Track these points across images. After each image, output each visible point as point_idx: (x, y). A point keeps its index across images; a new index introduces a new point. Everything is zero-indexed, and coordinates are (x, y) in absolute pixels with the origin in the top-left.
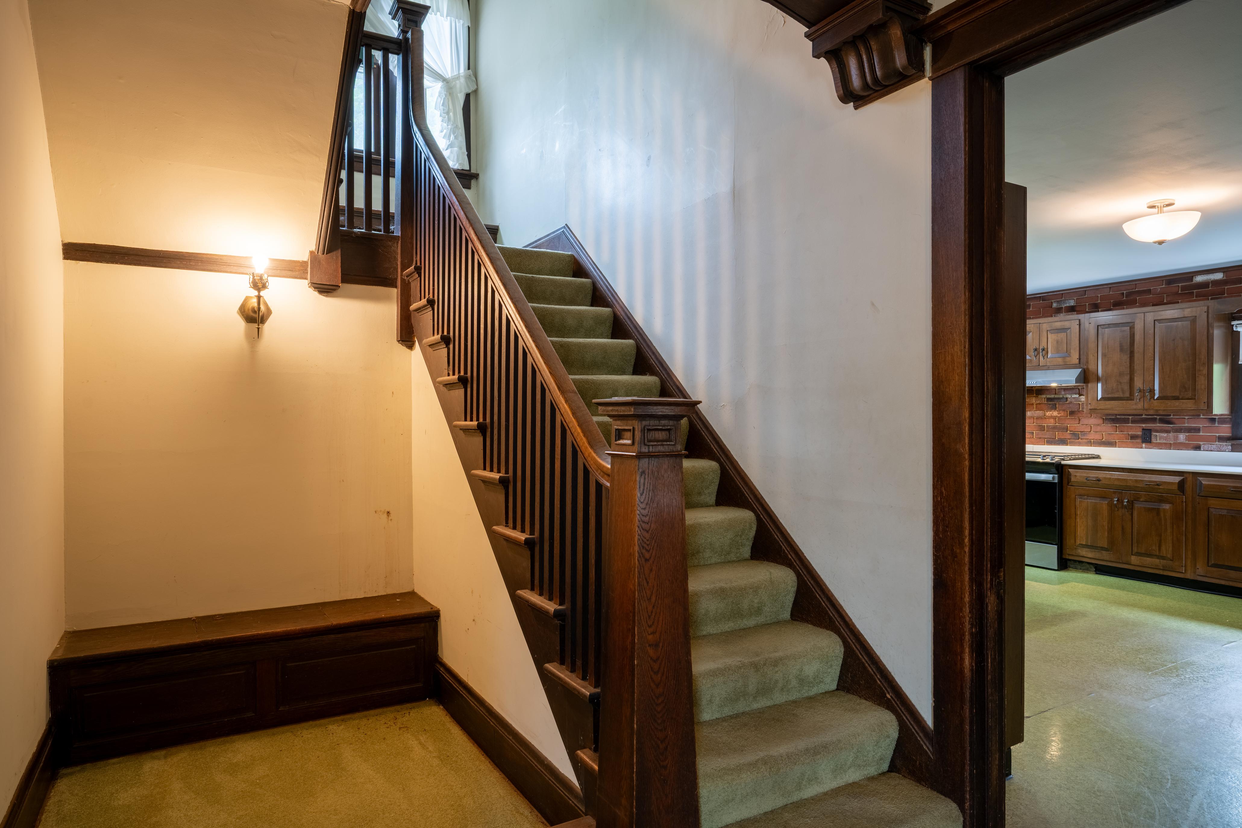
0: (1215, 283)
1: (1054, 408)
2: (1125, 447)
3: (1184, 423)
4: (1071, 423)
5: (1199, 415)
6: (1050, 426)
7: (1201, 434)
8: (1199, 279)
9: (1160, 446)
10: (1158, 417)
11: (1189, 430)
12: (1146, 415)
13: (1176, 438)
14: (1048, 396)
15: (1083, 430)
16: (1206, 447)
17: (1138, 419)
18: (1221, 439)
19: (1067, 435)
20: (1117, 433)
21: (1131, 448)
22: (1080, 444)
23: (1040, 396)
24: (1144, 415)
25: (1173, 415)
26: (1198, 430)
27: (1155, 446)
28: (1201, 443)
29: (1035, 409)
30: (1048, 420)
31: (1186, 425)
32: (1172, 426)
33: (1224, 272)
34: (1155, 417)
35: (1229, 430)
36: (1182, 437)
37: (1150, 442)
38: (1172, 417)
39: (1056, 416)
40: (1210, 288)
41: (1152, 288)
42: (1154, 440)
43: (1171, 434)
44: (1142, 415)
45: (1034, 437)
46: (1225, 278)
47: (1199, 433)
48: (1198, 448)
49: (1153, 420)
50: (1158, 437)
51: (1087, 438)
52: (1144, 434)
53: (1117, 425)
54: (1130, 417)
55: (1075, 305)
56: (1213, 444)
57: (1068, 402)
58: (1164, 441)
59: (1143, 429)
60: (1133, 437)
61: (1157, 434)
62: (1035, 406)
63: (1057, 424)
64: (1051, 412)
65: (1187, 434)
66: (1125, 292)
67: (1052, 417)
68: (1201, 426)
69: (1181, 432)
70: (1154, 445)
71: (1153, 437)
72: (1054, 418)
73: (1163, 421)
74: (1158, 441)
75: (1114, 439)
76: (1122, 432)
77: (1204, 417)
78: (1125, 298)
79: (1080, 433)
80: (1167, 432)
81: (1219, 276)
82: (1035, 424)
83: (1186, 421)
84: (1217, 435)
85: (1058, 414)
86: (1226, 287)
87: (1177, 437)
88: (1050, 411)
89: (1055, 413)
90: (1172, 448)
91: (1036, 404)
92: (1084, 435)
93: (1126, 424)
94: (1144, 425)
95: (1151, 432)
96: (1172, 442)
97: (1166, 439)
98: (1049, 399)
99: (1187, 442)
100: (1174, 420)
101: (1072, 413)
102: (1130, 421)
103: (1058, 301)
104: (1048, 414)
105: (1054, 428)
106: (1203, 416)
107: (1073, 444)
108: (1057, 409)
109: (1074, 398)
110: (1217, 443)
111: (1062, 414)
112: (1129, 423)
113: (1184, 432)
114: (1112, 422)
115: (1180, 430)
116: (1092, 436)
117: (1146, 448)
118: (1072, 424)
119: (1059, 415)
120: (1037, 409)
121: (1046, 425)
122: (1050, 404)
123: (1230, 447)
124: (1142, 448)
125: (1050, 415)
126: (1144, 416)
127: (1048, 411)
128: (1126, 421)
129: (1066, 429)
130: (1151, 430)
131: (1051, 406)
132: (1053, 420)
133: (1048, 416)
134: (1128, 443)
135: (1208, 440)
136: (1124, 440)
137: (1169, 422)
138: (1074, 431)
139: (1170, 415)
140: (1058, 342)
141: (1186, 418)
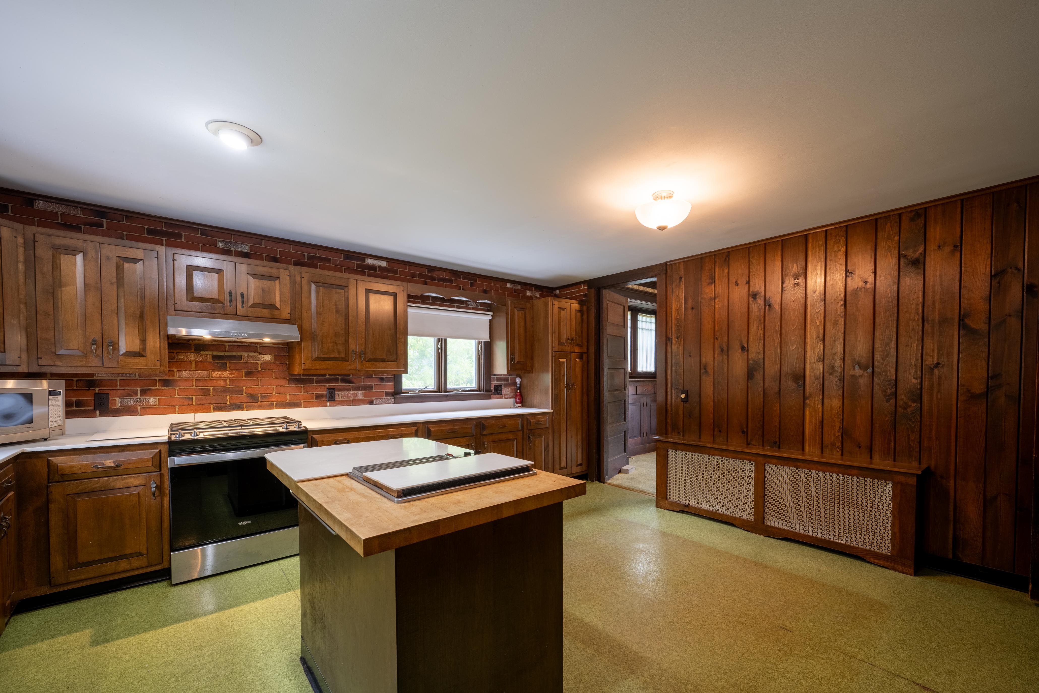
0: (381, 268)
1: (223, 367)
2: (311, 407)
3: (361, 382)
4: (248, 385)
5: (372, 376)
6: (219, 389)
7: (373, 391)
8: (370, 261)
9: (343, 403)
10: (340, 377)
11: (365, 388)
12: (329, 375)
13: (355, 395)
14: (216, 353)
15: (263, 392)
16: (377, 401)
17: (322, 379)
18: (387, 394)
19: (244, 398)
20: (302, 393)
21: (317, 407)
22: (260, 408)
23: (202, 352)
24: (327, 375)
25: (353, 375)
26: (371, 388)
27: (338, 404)
28: (374, 398)
29: (193, 368)
30: (215, 381)
31: (363, 384)
32: (351, 385)
33: (387, 262)
34: (338, 377)
35: (393, 387)
36: (360, 394)
37: (334, 400)
38: (351, 377)
39: (228, 377)
40: (377, 272)
41: (332, 258)
42: (337, 399)
43: (351, 392)
44: (325, 375)
45: (194, 403)
46: (387, 267)
47: (372, 390)
48: (371, 402)
49: (336, 380)
50: (340, 395)
51: (269, 400)
52: (329, 393)
53: (302, 386)
54: (315, 378)
55: (248, 253)
56: (383, 399)
57: (242, 361)
58: (346, 399)
59: (328, 389)
60: (318, 397)
61: (340, 392)
62: (194, 365)
63: (228, 386)
64: (220, 373)
65: (363, 391)
66: (306, 255)
67: (220, 378)
68: (373, 384)
69: (360, 390)
70: (337, 403)
71: (336, 395)
72: (225, 379)
73: (344, 381)
74: (340, 399)
75: (299, 400)
76: (307, 392)
77: (375, 377)
78: (306, 262)
79: (259, 395)
80: (348, 390)
81: (383, 264)
82: (194, 387)
83: (363, 380)
84: (385, 391)
86: (388, 274)
87: (356, 394)
88: (219, 371)
89: (226, 374)
90: (352, 405)
91: (196, 362)
92: (265, 397)
93: (310, 384)
94: (327, 385)
95: (335, 391)
96: (352, 399)
97: (347, 396)
98: (214, 357)
99: (363, 398)
100: (354, 380)
101: (248, 374)
102: (315, 382)
103: (226, 242)
104: (216, 374)
105: (225, 391)
106: (374, 376)
107: (248, 408)
108: (228, 369)
109: (252, 357)
110: (385, 397)
111: (236, 375)
112: (313, 384)
113: (362, 390)
114: (297, 383)
115: (358, 388)
116: (275, 399)
117: (330, 406)
118: (250, 386)
119: (231, 376)
120: (197, 368)
121: (211, 388)
122: (218, 363)
123: (393, 400)
124: (326, 406)
125: (218, 376)
126: (327, 377)
127: (215, 372)
128: (311, 381)
129: (240, 392)
130: (334, 389)
131: (219, 365)
132: (222, 382)
133: (215, 377)
134: (314, 402)
135: (379, 395)
136: (309, 400)
137: (349, 382)
138: (252, 393)
139: (349, 375)
140: (263, 290)
141: (362, 377)
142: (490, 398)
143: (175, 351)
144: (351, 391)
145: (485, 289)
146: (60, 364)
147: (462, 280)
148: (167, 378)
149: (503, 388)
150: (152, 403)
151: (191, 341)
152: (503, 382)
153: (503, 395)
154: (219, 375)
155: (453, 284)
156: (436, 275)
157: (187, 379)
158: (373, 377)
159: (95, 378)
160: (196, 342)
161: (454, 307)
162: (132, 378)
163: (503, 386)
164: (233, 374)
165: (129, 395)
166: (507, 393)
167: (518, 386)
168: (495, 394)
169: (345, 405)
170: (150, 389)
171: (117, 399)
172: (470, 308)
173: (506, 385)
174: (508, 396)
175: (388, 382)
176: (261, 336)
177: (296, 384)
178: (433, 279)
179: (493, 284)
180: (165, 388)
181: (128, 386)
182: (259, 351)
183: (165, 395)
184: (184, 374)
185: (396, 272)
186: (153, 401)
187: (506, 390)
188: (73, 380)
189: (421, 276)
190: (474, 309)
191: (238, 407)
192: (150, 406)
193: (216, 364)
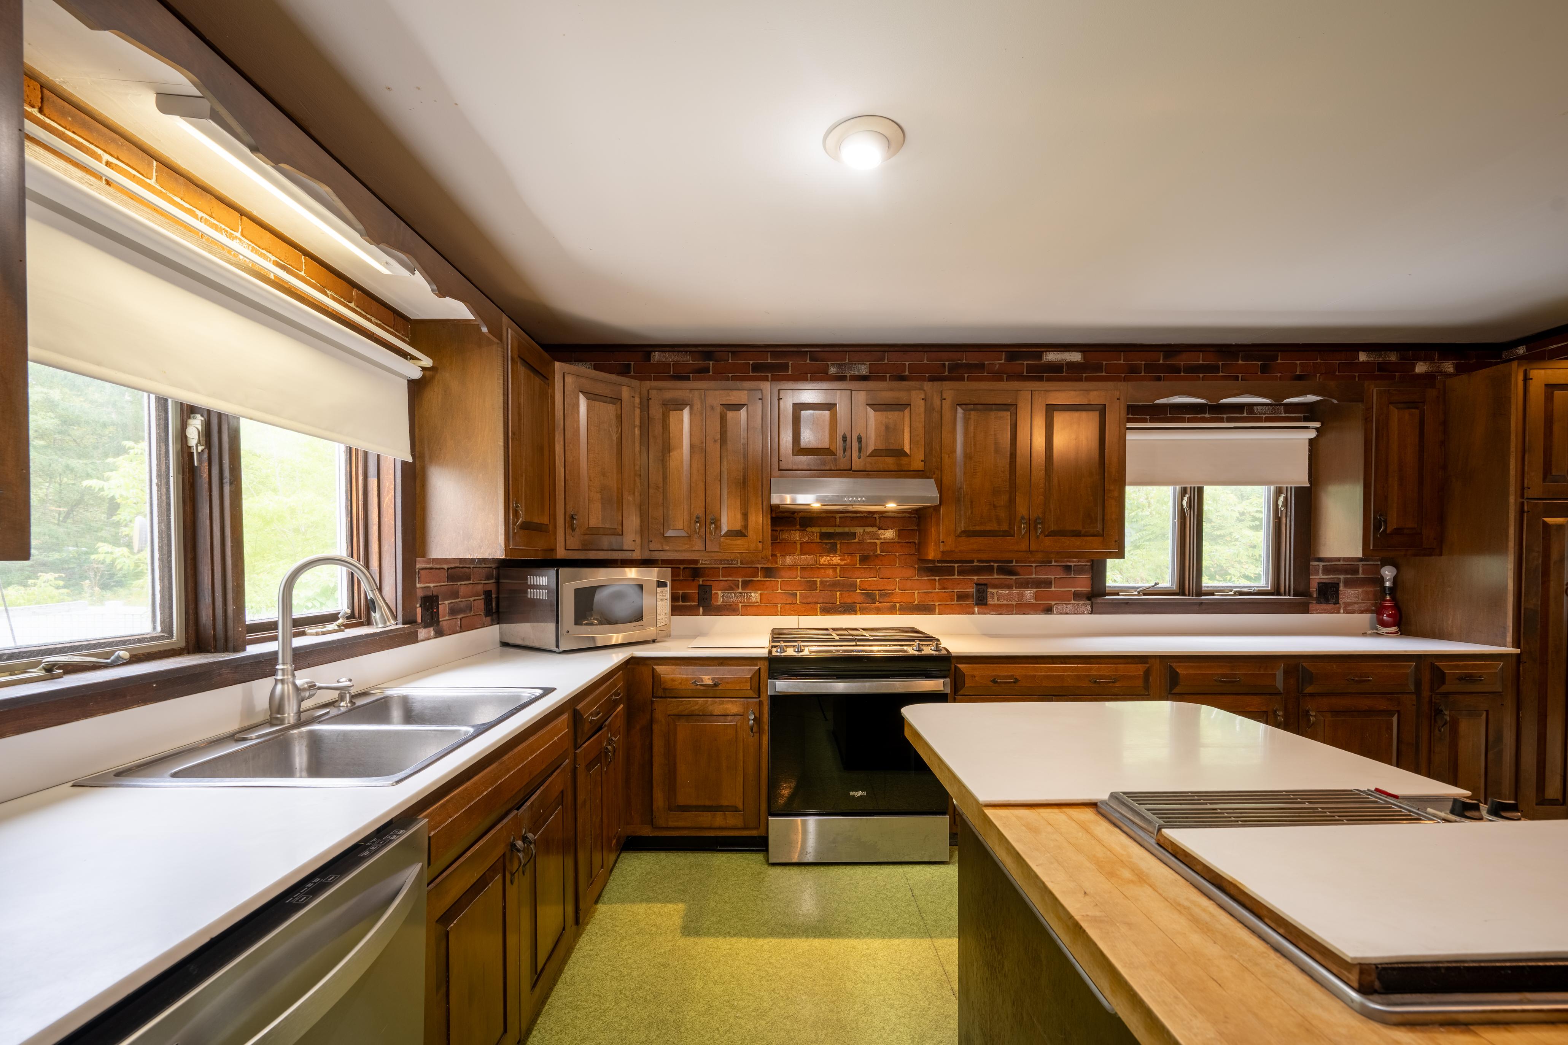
0: (1071, 366)
1: (833, 550)
2: (950, 614)
3: (1031, 574)
4: (864, 576)
5: (1051, 562)
6: (827, 581)
7: (1053, 589)
8: (1052, 357)
9: (1001, 609)
10: (996, 565)
11: (1038, 584)
12: (978, 561)
13: (1021, 596)
14: (824, 530)
15: (883, 588)
16: (1060, 607)
17: (968, 568)
18: (1077, 596)
19: (857, 596)
20: (937, 590)
21: (959, 614)
22: (879, 611)
23: (808, 529)
24: (976, 561)
25: (1017, 562)
26: (1048, 583)
27: (993, 610)
28: (1053, 603)
29: (798, 552)
30: (822, 570)
31: (1034, 576)
32: (1014, 577)
33: (1082, 352)
34: (992, 564)
35: (1089, 583)
36: (1029, 594)
37: (986, 604)
38: (1014, 564)
39: (838, 565)
40: (1064, 374)
41: (986, 362)
42: (990, 602)
43: (1014, 591)
44: (972, 561)
45: (798, 602)
46: (1083, 361)
47: (1051, 588)
48: (1048, 610)
49: (989, 570)
50: (995, 595)
51: (890, 600)
52: (978, 591)
53: (937, 578)
54: (956, 565)
55: (868, 374)
56: (1069, 604)
57: (856, 540)
58: (1005, 602)
59: (977, 584)
60: (962, 597)
61: (995, 591)
62: (798, 547)
63: (839, 578)
64: (828, 558)
65: (1035, 590)
66: (947, 363)
67: (829, 566)
68: (1053, 577)
69: (1028, 588)
70: (990, 608)
71: (989, 596)
72: (834, 567)
73: (1003, 571)
74: (996, 602)
75: (933, 601)
76: (944, 588)
77: (1056, 564)
78: (947, 373)
79: (877, 592)
80: (1009, 587)
81: (1076, 357)
82: (799, 578)
83: (1034, 570)
84: (1073, 590)
85: (841, 560)
86: (1084, 375)
87: (1023, 595)
88: (827, 556)
89: (836, 560)
90: (1014, 612)
91: (801, 543)
92: (885, 595)
93: (949, 575)
94: (975, 578)
95: (987, 588)
96: (1014, 603)
97: (1007, 597)
98: (823, 535)
99: (1034, 602)
100: (1019, 570)
101: (864, 559)
102: (956, 572)
103: (839, 364)
104: (824, 560)
105: (835, 585)
106: (1055, 562)
107: (864, 611)
108: (839, 552)
109: (868, 533)
110: (1073, 602)
111: (848, 561)
112: (954, 575)
113: (1032, 588)
114: (929, 574)
115: (1026, 584)
116: (898, 598)
117: (979, 614)
118: (865, 579)
119: (842, 563)
120: (802, 552)
121: (818, 580)
122: (826, 544)
123: (1089, 608)
124: (973, 613)
125: (826, 563)
126: (975, 564)
127: (822, 556)
128: (950, 572)
129: (853, 586)
130: (986, 584)
131: (827, 547)
132: (830, 572)
133: (823, 564)
134: (954, 606)
135: (1062, 598)
136: (947, 602)
137: (1011, 572)
138: (868, 589)
139: (1012, 562)
140: (887, 428)
141: (1034, 565)
142: (1306, 610)
143: (778, 529)
144: (1014, 589)
145: (1298, 373)
146: (667, 548)
147: (1240, 362)
148: (770, 566)
149: (1341, 588)
150: (753, 600)
151: (796, 514)
152: (1342, 577)
153: (1342, 606)
154: (828, 561)
155: (1221, 374)
156: (1182, 360)
157: (792, 567)
158: (1053, 563)
159: (699, 566)
160: (802, 514)
161: (1221, 420)
162: (734, 566)
163: (1341, 585)
164: (845, 560)
165: (731, 588)
166: (1353, 600)
167: (1388, 584)
168: (1319, 602)
169: (1004, 612)
170: (752, 580)
171: (719, 592)
172: (1259, 420)
173: (1348, 584)
174: (1356, 607)
175: (1080, 574)
176: (882, 501)
177: (927, 576)
178: (1175, 370)
179: (1319, 361)
180: (767, 579)
181: (730, 576)
182: (878, 525)
183: (766, 589)
184: (789, 560)
185: (1098, 368)
186: (754, 596)
187: (1348, 594)
188: (679, 568)
189: (1149, 368)
190: (1268, 420)
191: (849, 609)
192: (751, 603)
193: (824, 546)
